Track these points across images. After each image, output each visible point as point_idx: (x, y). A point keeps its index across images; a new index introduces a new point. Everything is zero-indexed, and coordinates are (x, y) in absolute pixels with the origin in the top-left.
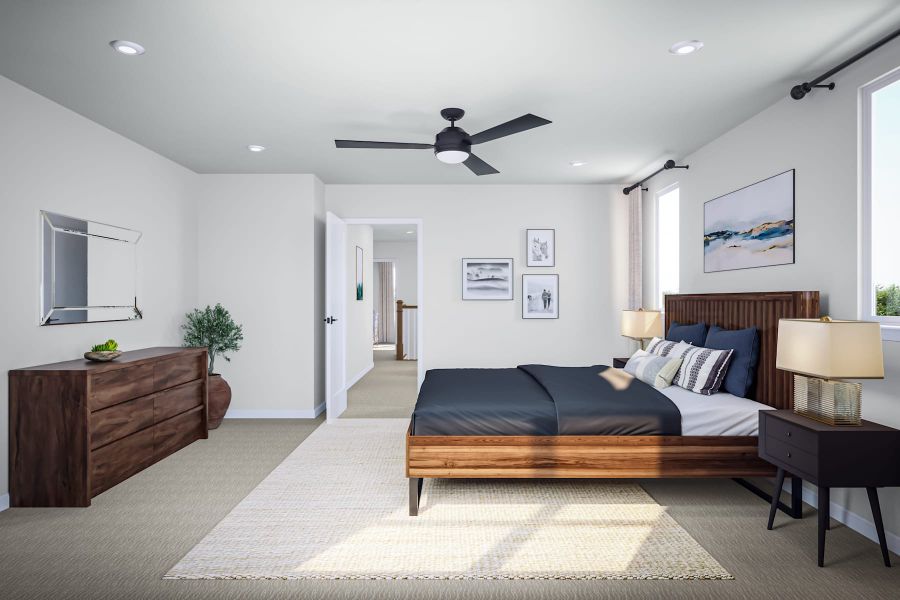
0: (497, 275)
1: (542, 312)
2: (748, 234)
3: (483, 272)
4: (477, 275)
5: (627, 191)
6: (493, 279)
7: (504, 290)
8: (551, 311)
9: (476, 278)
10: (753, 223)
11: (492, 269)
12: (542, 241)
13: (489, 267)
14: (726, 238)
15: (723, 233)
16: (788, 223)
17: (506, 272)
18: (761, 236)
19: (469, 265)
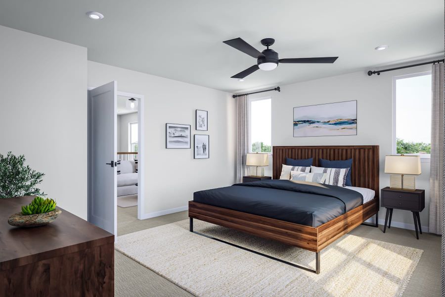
0: (183, 134)
1: (203, 155)
2: (325, 123)
3: (177, 132)
4: (174, 134)
5: (234, 96)
6: (181, 136)
7: (186, 143)
8: (206, 155)
9: (173, 136)
10: (331, 118)
11: (180, 131)
12: (202, 117)
13: (179, 129)
14: (310, 123)
15: (308, 121)
16: (354, 120)
17: (187, 133)
18: (336, 124)
19: (170, 127)
